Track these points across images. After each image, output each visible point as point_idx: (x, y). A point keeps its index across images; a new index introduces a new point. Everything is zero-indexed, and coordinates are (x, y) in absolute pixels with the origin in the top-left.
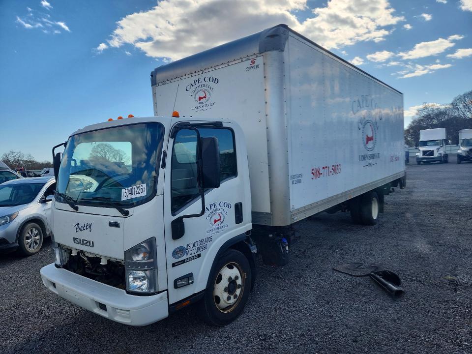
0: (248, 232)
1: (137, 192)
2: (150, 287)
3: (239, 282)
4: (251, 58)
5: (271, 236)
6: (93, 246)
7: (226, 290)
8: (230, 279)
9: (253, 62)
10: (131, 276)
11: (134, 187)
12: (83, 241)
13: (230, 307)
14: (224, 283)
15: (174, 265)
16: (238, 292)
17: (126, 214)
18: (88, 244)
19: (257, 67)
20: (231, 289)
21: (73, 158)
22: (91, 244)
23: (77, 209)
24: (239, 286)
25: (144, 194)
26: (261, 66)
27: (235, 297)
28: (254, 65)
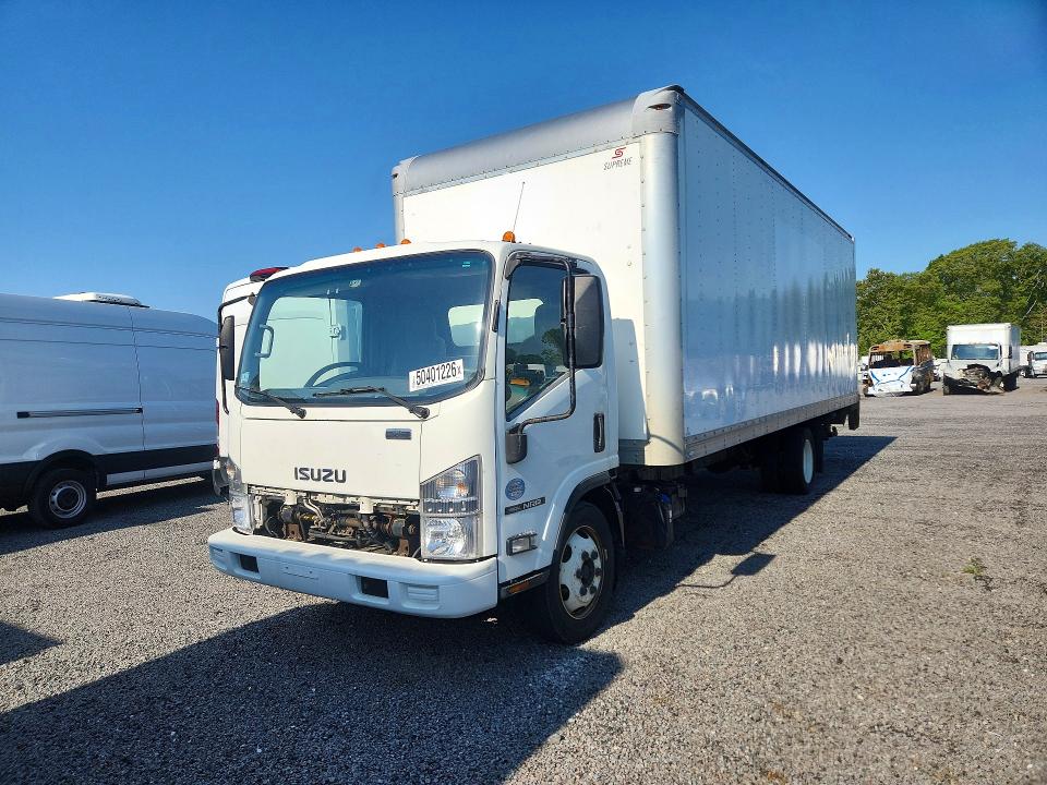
0: (612, 472)
1: (445, 375)
2: (468, 547)
3: (598, 563)
4: (614, 144)
5: (637, 490)
6: (344, 481)
7: (579, 574)
8: (585, 555)
9: (619, 153)
10: (432, 529)
11: (436, 367)
12: (319, 474)
13: (582, 609)
14: (576, 562)
15: (508, 511)
16: (596, 582)
17: (425, 414)
18: (333, 477)
19: (627, 162)
20: (585, 574)
21: (269, 323)
22: (340, 478)
23: (302, 414)
24: (598, 572)
25: (460, 377)
26: (636, 160)
27: (593, 590)
28: (620, 159)
